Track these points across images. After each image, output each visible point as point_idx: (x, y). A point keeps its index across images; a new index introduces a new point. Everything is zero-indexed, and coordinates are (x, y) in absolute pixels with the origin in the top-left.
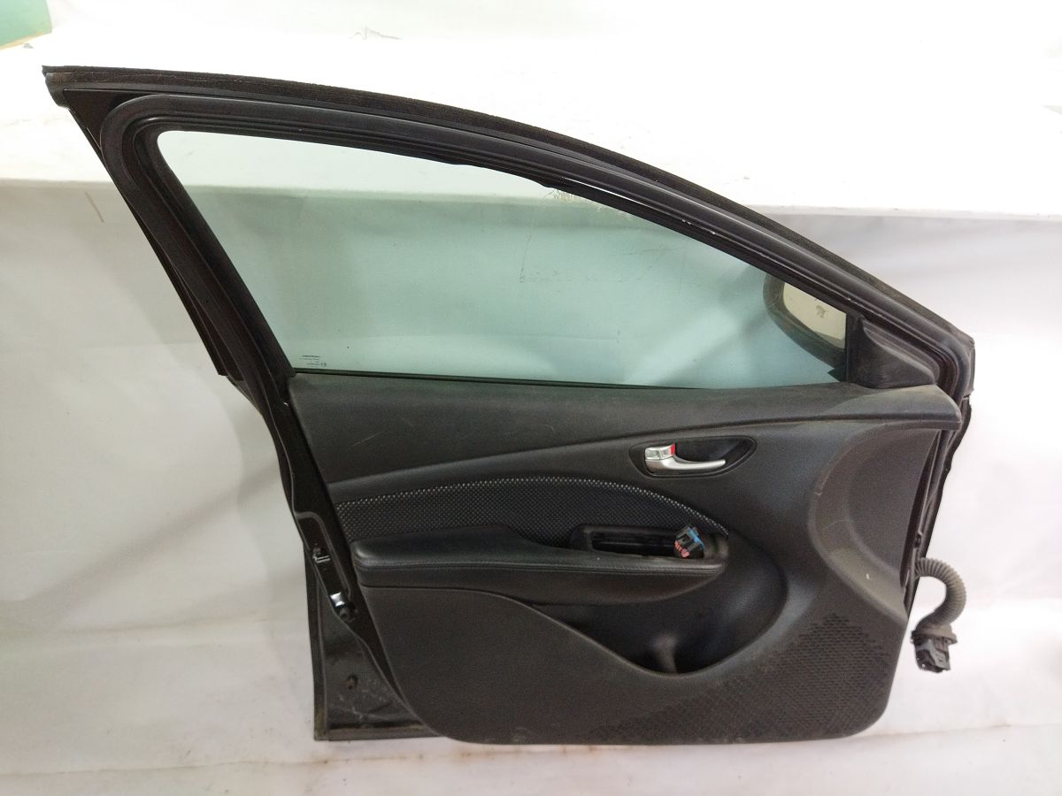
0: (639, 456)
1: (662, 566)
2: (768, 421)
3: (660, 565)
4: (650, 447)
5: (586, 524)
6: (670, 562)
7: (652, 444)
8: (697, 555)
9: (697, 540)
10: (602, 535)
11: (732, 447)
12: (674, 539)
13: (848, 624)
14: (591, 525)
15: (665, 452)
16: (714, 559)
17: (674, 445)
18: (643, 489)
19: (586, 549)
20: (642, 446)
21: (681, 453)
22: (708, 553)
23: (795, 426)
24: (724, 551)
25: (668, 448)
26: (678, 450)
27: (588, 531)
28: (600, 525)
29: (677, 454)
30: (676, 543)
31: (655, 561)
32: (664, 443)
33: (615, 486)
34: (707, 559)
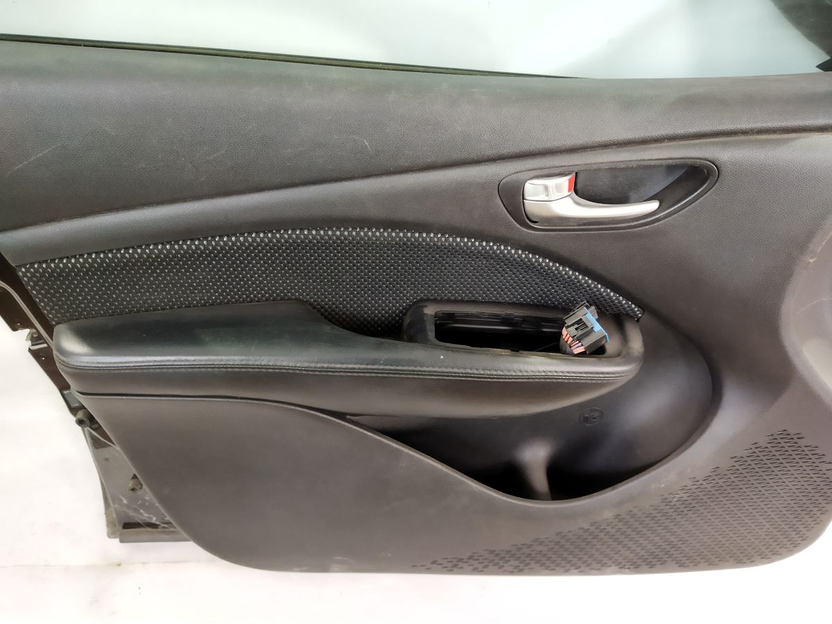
0: (512, 196)
1: (541, 368)
2: (745, 132)
3: (536, 365)
4: (531, 179)
5: (428, 300)
6: (554, 361)
7: (538, 173)
8: (597, 351)
9: (598, 328)
10: (451, 316)
11: (671, 180)
12: (562, 324)
13: (802, 443)
14: (435, 301)
15: (558, 188)
16: (622, 356)
17: (574, 174)
18: (517, 249)
19: (424, 341)
20: (521, 176)
21: (583, 191)
22: (612, 345)
23: (789, 140)
24: (637, 343)
25: (564, 181)
26: (578, 187)
27: (430, 310)
28: (449, 301)
29: (576, 192)
30: (564, 332)
31: (528, 359)
32: (557, 171)
33: (473, 244)
34: (610, 357)
